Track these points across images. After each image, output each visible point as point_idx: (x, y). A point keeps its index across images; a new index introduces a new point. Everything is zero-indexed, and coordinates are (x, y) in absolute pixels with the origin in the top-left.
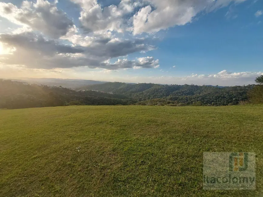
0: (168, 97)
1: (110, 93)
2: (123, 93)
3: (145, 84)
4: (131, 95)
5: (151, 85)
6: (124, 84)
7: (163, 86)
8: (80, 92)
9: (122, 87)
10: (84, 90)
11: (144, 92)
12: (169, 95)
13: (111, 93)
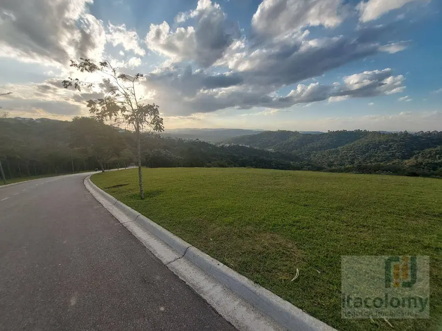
0: (406, 161)
1: (269, 150)
2: (294, 151)
3: (344, 133)
4: (309, 154)
5: (357, 135)
6: (296, 133)
7: (395, 135)
8: (222, 147)
9: (292, 139)
10: (228, 145)
11: (339, 148)
12: (413, 155)
13: (271, 150)
